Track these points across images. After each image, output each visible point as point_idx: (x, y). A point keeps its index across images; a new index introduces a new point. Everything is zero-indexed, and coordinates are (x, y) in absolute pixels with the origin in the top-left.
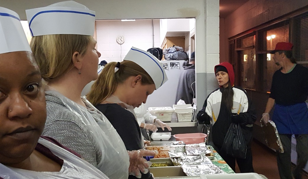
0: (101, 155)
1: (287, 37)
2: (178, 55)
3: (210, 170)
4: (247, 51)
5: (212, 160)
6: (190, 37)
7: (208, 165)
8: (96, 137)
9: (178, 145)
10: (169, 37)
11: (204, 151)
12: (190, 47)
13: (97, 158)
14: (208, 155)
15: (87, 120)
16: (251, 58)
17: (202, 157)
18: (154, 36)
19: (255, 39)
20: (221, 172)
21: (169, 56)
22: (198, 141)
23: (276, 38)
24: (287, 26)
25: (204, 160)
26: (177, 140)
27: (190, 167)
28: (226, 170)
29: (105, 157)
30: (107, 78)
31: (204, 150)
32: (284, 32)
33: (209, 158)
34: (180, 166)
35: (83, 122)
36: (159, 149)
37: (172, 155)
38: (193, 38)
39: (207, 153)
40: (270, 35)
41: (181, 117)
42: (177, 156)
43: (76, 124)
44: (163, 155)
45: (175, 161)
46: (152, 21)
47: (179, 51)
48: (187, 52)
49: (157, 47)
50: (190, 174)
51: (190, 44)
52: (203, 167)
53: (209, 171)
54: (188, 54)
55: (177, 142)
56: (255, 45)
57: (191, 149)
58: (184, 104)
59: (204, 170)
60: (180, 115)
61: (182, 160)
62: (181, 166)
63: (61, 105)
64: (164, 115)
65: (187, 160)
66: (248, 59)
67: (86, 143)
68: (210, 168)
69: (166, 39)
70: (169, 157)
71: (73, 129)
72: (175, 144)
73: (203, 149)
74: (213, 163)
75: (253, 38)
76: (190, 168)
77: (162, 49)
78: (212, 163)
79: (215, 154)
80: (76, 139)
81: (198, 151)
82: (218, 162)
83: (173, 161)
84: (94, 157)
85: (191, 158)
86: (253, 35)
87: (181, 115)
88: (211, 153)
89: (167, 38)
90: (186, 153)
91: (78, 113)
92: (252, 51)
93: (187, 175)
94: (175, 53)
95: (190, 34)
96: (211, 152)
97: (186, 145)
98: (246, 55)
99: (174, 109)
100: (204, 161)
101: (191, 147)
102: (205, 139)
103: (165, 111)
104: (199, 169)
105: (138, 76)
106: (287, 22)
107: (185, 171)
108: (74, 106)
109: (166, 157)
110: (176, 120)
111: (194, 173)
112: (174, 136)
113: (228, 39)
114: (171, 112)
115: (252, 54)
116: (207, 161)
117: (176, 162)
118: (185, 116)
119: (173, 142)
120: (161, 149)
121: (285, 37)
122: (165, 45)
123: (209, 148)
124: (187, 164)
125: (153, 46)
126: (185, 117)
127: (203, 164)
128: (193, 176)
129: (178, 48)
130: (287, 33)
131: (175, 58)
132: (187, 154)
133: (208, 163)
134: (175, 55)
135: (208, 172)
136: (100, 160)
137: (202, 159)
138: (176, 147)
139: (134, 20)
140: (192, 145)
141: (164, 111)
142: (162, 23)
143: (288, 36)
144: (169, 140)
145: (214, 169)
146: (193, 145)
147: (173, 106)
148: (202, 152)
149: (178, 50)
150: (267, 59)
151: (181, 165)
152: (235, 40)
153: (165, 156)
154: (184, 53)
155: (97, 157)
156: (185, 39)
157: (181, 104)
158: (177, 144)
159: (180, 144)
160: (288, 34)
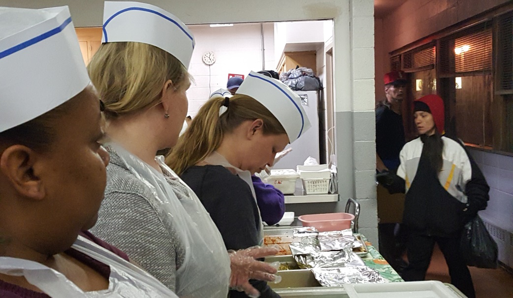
0: (184, 254)
1: (489, 49)
2: (306, 83)
3: (361, 275)
4: (421, 74)
5: (363, 259)
6: (325, 51)
7: (358, 267)
8: (178, 224)
9: (306, 234)
10: (290, 52)
11: (350, 244)
12: (325, 68)
13: (176, 259)
14: (356, 250)
15: (163, 194)
16: (429, 86)
17: (346, 253)
18: (265, 51)
19: (435, 53)
20: (379, 279)
21: (289, 84)
22: (340, 227)
23: (471, 51)
24: (488, 30)
25: (349, 258)
26: (305, 225)
27: (328, 270)
28: (387, 275)
29: (191, 257)
30: (205, 125)
31: (351, 241)
32: (484, 41)
33: (358, 255)
34: (310, 269)
35: (157, 197)
36: (275, 241)
37: (295, 250)
38: (330, 53)
39: (355, 247)
40: (460, 45)
41: (310, 187)
42: (305, 253)
43: (146, 200)
44: (281, 250)
45: (302, 261)
46: (262, 26)
47: (307, 75)
48: (319, 77)
49: (270, 70)
50: (326, 283)
51: (325, 64)
52: (348, 271)
53: (359, 278)
54: (322, 81)
55: (305, 229)
56: (435, 64)
57: (327, 240)
58: (315, 164)
59: (350, 276)
60: (309, 182)
61: (313, 258)
62: (312, 269)
63: (123, 167)
64: (282, 183)
65: (321, 259)
66: (424, 86)
67: (160, 232)
68: (360, 271)
69: (284, 55)
70: (292, 254)
71: (139, 208)
72: (300, 233)
73: (349, 239)
74: (365, 263)
75: (431, 53)
76: (327, 272)
77: (278, 72)
78: (363, 264)
79: (369, 248)
80: (144, 225)
81: (340, 243)
82: (373, 261)
83: (298, 261)
84: (171, 256)
85: (328, 255)
86: (432, 47)
87: (311, 182)
88: (362, 247)
89: (287, 53)
90: (320, 247)
91: (150, 182)
92: (429, 74)
93: (322, 284)
94: (299, 79)
95: (325, 47)
96: (362, 245)
97: (320, 234)
98: (420, 80)
99: (300, 174)
100: (351, 261)
101: (328, 237)
102: (351, 223)
103: (285, 176)
104: (342, 274)
105: (258, 120)
106: (489, 24)
107: (318, 278)
108: (143, 171)
109: (286, 254)
110: (303, 191)
111: (333, 281)
112: (299, 218)
113: (389, 53)
114: (294, 179)
115: (430, 78)
116: (355, 260)
117: (304, 263)
118: (317, 184)
119: (298, 229)
120: (277, 240)
121: (486, 49)
122: (283, 65)
123: (359, 238)
124: (322, 265)
125: (264, 68)
126: (318, 186)
127: (349, 265)
128: (332, 285)
129: (305, 70)
130: (489, 42)
131: (300, 88)
132: (322, 249)
133: (357, 263)
134: (301, 82)
135: (357, 279)
136: (181, 261)
137: (347, 257)
138: (302, 238)
139: (232, 25)
140: (329, 233)
141: (281, 176)
142: (277, 28)
143: (491, 48)
144: (290, 225)
145: (366, 275)
146: (332, 233)
147: (298, 168)
148: (347, 246)
149: (305, 74)
150: (456, 87)
151: (311, 267)
152: (400, 56)
153: (284, 252)
154: (314, 78)
155: (176, 257)
156: (316, 54)
157: (311, 164)
158: (304, 232)
159: (310, 232)
160: (491, 43)
